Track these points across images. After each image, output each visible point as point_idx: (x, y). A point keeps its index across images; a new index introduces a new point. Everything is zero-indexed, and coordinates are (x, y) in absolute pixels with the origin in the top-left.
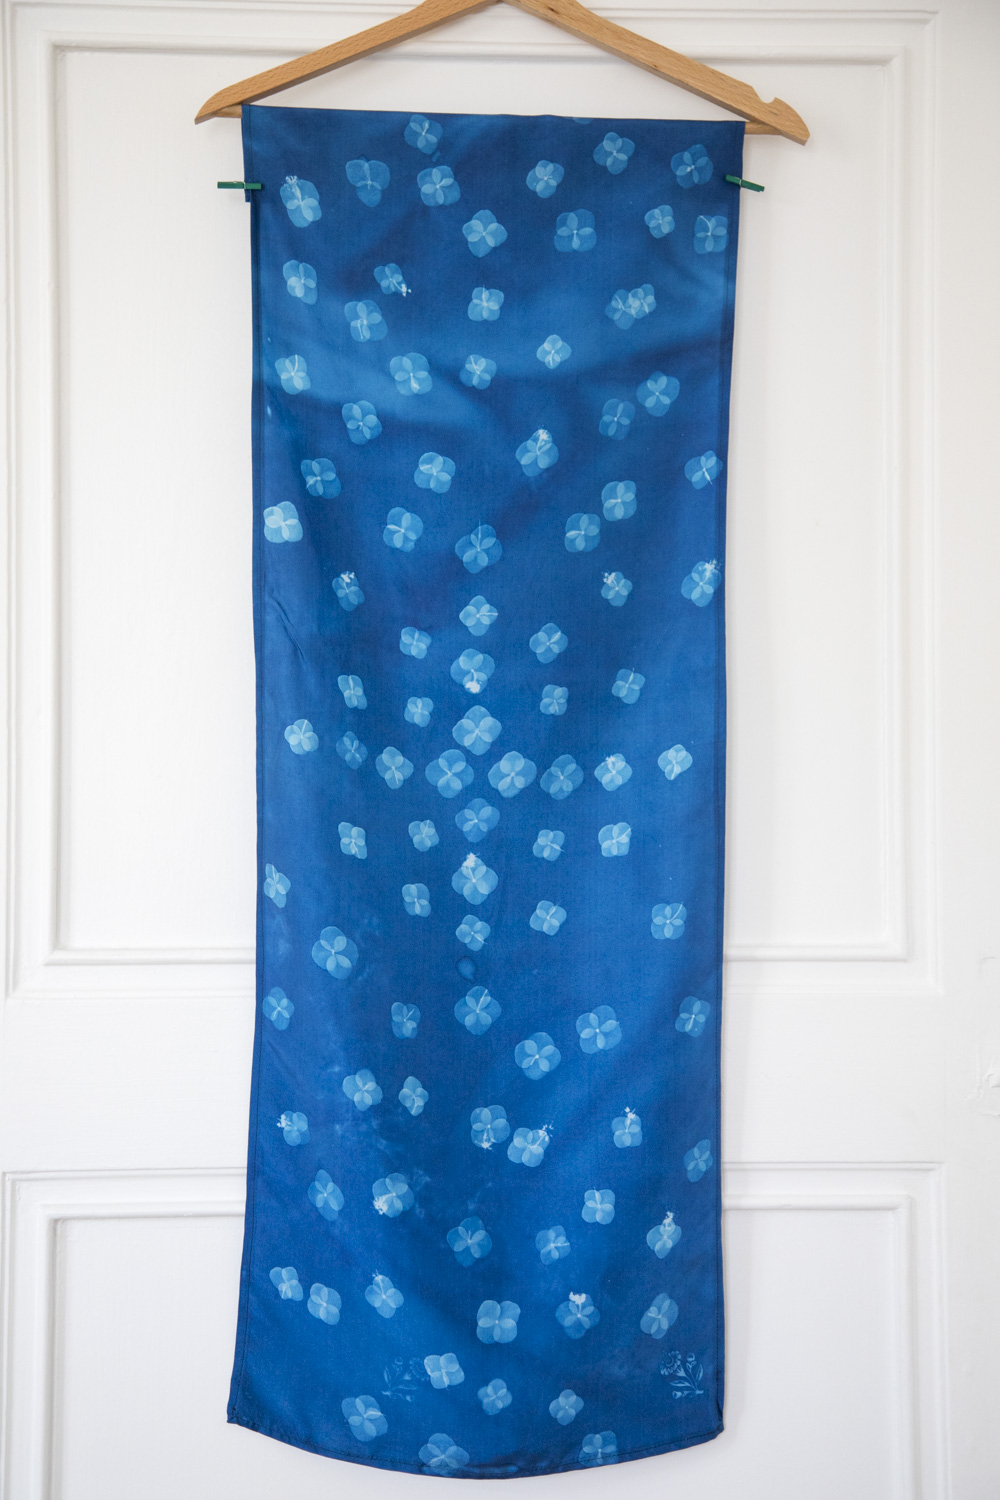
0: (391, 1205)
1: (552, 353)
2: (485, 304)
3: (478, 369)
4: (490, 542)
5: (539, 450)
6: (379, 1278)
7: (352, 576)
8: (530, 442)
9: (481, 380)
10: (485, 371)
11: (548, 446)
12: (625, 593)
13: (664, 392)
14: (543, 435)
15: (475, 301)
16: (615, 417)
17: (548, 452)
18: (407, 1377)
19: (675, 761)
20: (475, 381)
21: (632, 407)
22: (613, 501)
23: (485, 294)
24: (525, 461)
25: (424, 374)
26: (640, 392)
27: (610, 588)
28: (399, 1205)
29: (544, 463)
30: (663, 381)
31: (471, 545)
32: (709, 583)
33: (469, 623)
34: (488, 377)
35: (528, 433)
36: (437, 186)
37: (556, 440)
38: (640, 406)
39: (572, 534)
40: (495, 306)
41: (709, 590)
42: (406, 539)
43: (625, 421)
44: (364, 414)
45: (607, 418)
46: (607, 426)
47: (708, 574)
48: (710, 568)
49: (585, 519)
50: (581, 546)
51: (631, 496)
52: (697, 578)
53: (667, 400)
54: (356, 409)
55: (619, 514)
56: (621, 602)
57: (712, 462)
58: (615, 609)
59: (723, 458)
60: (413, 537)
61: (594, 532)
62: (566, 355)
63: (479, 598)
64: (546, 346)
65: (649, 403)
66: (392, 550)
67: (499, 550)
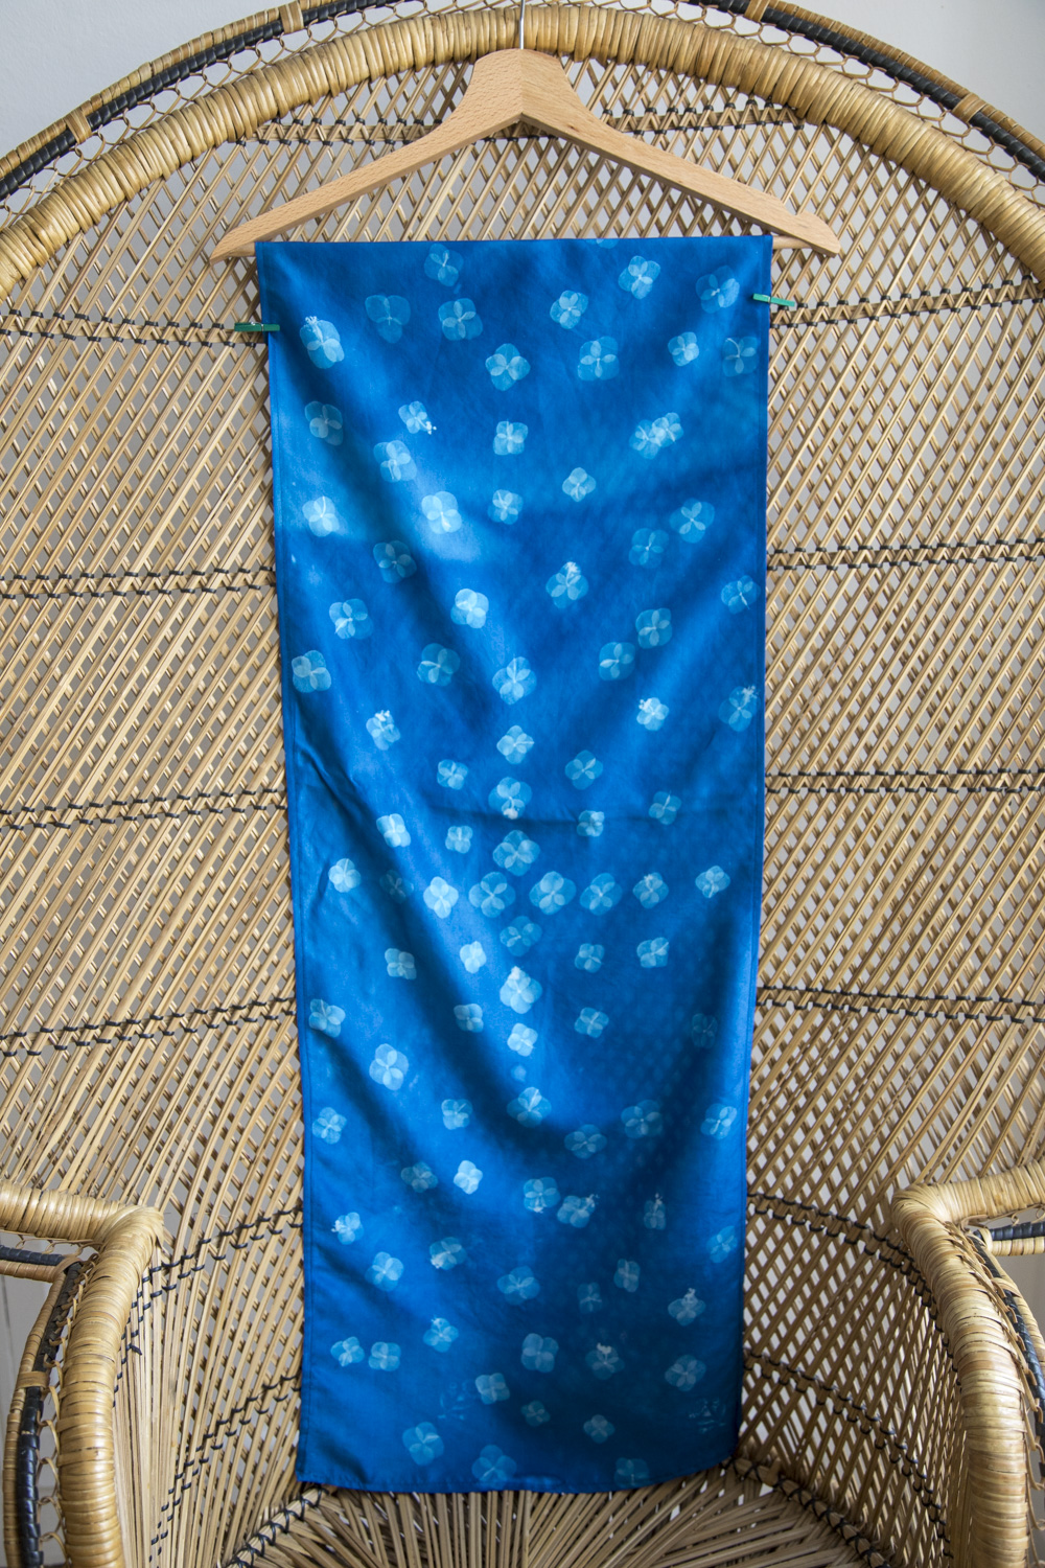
0: (446, 1261)
1: (577, 486)
2: (510, 438)
3: (506, 504)
4: (525, 673)
5: (569, 581)
6: (437, 1322)
7: (387, 714)
8: (558, 576)
9: (510, 516)
10: (512, 506)
11: (578, 578)
12: (661, 717)
13: (700, 518)
14: (572, 567)
15: (500, 435)
16: (646, 547)
17: (578, 585)
18: (460, 1398)
19: (712, 881)
20: (503, 517)
21: (666, 536)
22: (648, 629)
23: (510, 427)
24: (556, 593)
25: (454, 512)
26: (672, 520)
27: (645, 714)
28: (453, 1261)
29: (573, 595)
30: (698, 506)
31: (507, 677)
32: (748, 708)
33: (506, 752)
34: (515, 512)
35: (558, 567)
36: (457, 318)
37: (585, 571)
38: (673, 534)
39: (606, 663)
40: (520, 440)
41: (748, 715)
42: (442, 674)
43: (658, 549)
44: (398, 553)
45: (637, 548)
46: (638, 555)
47: (747, 700)
48: (748, 693)
49: (618, 648)
50: (615, 674)
51: (665, 624)
52: (735, 703)
53: (701, 527)
54: (389, 549)
55: (654, 641)
56: (656, 727)
57: (749, 586)
58: (650, 734)
59: (761, 583)
60: (450, 672)
61: (628, 659)
62: (591, 487)
63: (516, 728)
64: (571, 479)
65: (684, 530)
66: (427, 685)
67: (533, 681)
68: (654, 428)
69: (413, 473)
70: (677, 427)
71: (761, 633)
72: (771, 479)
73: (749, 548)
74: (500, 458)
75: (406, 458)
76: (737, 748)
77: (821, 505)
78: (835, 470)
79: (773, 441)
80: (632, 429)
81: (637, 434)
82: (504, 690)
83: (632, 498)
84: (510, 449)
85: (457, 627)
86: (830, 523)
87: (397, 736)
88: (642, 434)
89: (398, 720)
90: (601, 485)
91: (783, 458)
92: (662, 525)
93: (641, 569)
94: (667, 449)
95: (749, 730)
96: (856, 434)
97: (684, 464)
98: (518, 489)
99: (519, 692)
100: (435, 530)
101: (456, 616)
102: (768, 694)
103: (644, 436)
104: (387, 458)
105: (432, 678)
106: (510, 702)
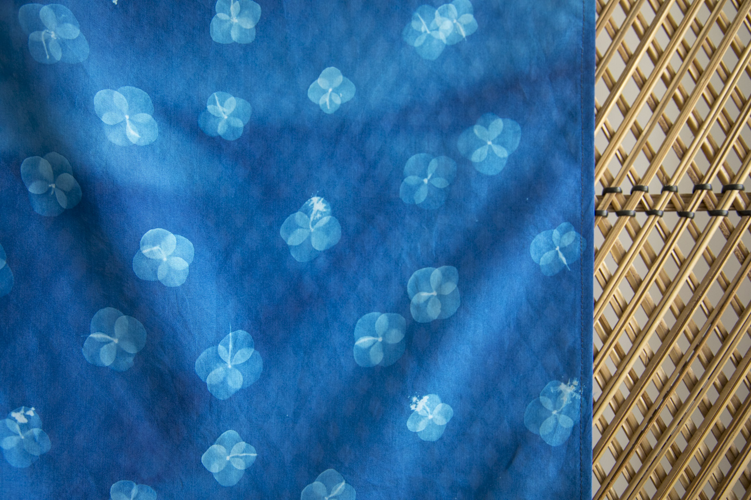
1: (329, 92)
2: (235, 20)
3: (226, 112)
4: (245, 354)
5: (314, 224)
7: (31, 413)
8: (298, 215)
9: (232, 129)
10: (235, 114)
11: (326, 219)
12: (442, 421)
13: (501, 141)
14: (318, 204)
15: (221, 15)
16: (424, 179)
17: (326, 230)
20: (221, 129)
21: (452, 165)
22: (425, 295)
23: (235, 6)
24: (293, 240)
25: (146, 117)
26: (461, 143)
27: (419, 418)
29: (319, 243)
30: (498, 124)
31: (219, 359)
32: (567, 412)
33: (215, 468)
34: (240, 124)
35: (298, 202)
37: (337, 211)
38: (463, 162)
39: (363, 341)
40: (249, 24)
41: (567, 423)
42: (120, 353)
43: (441, 183)
44: (58, 171)
45: (411, 180)
46: (412, 190)
47: (566, 400)
48: (568, 391)
49: (382, 320)
50: (377, 358)
51: (450, 288)
52: (548, 403)
53: (502, 153)
54: (44, 166)
55: (434, 312)
56: (434, 436)
57: (570, 238)
58: (425, 446)
59: (587, 235)
60: (131, 349)
61: (396, 337)
62: (349, 94)
63: (230, 434)
64: (321, 82)
65: (478, 156)
66: (97, 369)
67: (259, 365)
68: (438, 19)
69: (82, 52)
70: (469, 18)
71: (588, 304)
72: (600, 92)
73: (569, 185)
74: (220, 49)
75: (73, 31)
76: (552, 470)
77: (668, 129)
78: (686, 83)
79: (602, 41)
80: (407, 18)
81: (414, 24)
82: (213, 378)
83: (405, 112)
84: (235, 36)
85: (144, 284)
86: (682, 153)
87: (47, 446)
88: (420, 24)
89: (49, 423)
90: (362, 92)
91: (615, 65)
92: (446, 150)
93: (417, 210)
94: (454, 49)
95: (569, 444)
96: (715, 35)
97: (478, 68)
98: (246, 94)
99: (236, 382)
100: (114, 138)
101: (141, 269)
102: (596, 393)
103: (424, 28)
104: (39, 26)
105: (106, 359)
106: (222, 396)
